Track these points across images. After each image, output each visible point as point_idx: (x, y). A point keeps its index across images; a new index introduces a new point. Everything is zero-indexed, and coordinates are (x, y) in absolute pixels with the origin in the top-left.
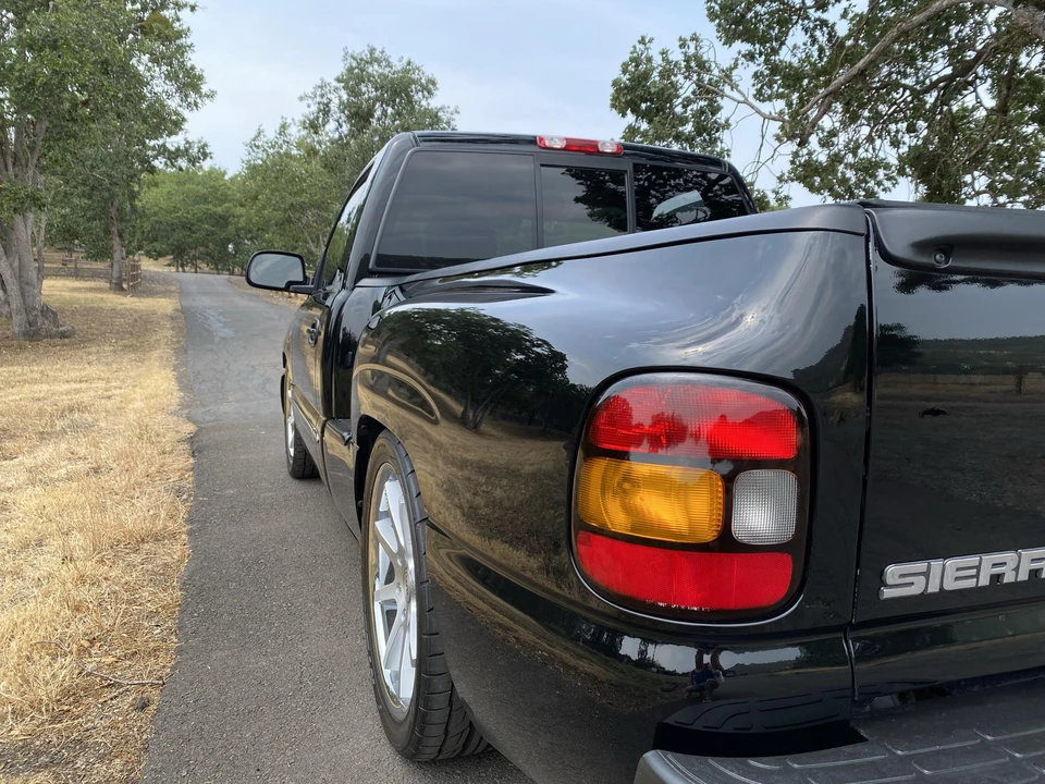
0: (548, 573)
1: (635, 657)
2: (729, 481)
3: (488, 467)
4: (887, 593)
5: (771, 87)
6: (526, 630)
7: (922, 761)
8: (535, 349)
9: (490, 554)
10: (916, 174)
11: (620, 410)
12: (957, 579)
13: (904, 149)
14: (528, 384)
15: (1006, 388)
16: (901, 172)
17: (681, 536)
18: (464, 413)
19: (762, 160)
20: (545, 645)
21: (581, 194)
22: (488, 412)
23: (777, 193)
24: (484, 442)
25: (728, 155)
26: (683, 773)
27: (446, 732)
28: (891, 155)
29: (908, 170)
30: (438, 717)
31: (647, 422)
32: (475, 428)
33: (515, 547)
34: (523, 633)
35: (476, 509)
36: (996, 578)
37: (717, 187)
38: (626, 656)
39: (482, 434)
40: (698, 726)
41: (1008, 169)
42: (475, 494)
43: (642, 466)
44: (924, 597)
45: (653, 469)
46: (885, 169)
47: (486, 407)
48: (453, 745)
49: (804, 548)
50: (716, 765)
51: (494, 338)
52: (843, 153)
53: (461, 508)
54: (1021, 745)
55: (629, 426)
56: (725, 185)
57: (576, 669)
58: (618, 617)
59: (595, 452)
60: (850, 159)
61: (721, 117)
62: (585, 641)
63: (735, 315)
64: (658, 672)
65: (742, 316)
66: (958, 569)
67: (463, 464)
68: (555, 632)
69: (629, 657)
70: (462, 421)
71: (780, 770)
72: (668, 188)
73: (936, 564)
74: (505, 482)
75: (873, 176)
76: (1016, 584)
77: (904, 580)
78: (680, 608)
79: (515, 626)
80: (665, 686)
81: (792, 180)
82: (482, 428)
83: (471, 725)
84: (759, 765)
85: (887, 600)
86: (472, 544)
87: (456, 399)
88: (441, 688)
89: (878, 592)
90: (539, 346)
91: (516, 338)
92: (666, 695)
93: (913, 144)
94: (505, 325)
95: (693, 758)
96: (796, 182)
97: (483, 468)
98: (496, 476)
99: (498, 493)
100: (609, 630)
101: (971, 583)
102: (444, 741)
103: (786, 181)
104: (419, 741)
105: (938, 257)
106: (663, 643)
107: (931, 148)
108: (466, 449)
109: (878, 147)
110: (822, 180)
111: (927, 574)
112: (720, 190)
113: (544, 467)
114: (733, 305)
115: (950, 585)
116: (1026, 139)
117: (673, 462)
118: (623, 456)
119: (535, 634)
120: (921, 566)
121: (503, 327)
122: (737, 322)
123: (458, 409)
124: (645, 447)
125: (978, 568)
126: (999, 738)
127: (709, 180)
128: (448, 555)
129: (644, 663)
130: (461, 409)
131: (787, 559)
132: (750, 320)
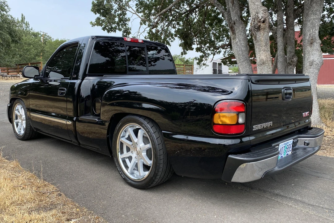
2: (238, 115)
4: (254, 130)
5: (141, 9)
13: (176, 29)
16: (176, 36)
25: (130, 29)
26: (236, 156)
36: (263, 127)
44: (257, 130)
49: (246, 124)
50: (239, 155)
61: (127, 17)
66: (260, 126)
73: (258, 125)
76: (265, 128)
77: (255, 128)
78: (232, 134)
84: (243, 154)
101: (261, 128)
105: (257, 82)
115: (259, 128)
126: (266, 149)
131: (244, 125)
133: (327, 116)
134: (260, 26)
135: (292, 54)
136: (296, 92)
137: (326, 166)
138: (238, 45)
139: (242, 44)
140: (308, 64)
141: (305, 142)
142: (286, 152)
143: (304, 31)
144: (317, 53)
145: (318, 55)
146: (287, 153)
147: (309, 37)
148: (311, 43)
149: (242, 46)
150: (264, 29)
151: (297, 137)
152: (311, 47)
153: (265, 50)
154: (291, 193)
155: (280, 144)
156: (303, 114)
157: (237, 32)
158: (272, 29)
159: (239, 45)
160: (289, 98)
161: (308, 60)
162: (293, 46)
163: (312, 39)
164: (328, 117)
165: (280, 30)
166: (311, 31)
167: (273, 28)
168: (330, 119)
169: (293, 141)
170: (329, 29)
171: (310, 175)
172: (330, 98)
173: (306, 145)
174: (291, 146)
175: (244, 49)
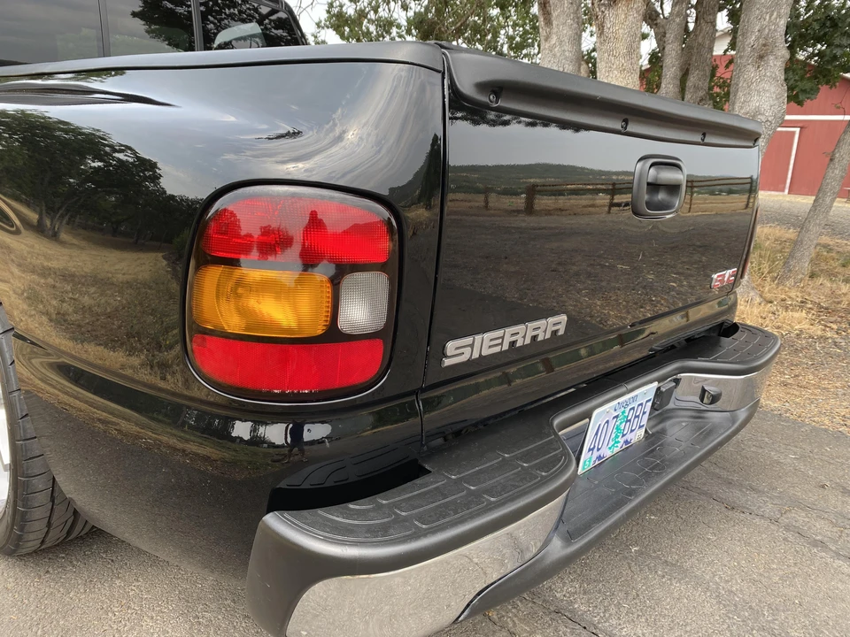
0: (152, 367)
1: (247, 437)
2: (335, 282)
3: (73, 276)
4: (447, 362)
6: (127, 422)
7: (469, 480)
8: (116, 155)
9: (84, 356)
10: (419, 35)
11: (228, 222)
12: (490, 347)
13: (411, 14)
14: (110, 193)
15: (477, 204)
16: (409, 32)
17: (289, 330)
18: (40, 221)
19: (303, 6)
20: (150, 434)
21: (138, 9)
22: (64, 222)
23: (316, 37)
24: (66, 251)
26: (300, 527)
27: (49, 525)
28: (401, 17)
29: (413, 31)
30: (39, 514)
31: (256, 233)
32: (54, 236)
33: (113, 349)
34: (124, 425)
35: (63, 315)
36: (513, 344)
37: (267, 21)
38: (238, 437)
39: (63, 243)
40: (306, 486)
41: (480, 41)
42: (63, 301)
43: (253, 271)
44: (470, 362)
45: (264, 274)
46: (397, 28)
47: (62, 216)
48: (56, 534)
49: (392, 334)
50: (325, 515)
51: (65, 143)
52: (367, 9)
53: (47, 314)
54: (527, 457)
55: (239, 236)
56: (273, 21)
57: (184, 451)
58: (229, 405)
59: (207, 260)
60: (372, 15)
62: (190, 427)
63: (337, 131)
64: (268, 447)
65: (344, 132)
66: (491, 340)
67: (45, 272)
68: (159, 421)
69: (241, 438)
70: (39, 229)
71: (373, 508)
72: (224, 16)
73: (478, 338)
74: (92, 290)
75: (389, 33)
76: (524, 346)
77: (458, 351)
78: (293, 392)
79: (114, 419)
80: (276, 458)
81: (328, 28)
82: (61, 237)
83: (75, 513)
84: (358, 507)
85: (447, 367)
86: (62, 348)
87: (28, 205)
88: (41, 487)
89: (441, 361)
90: (120, 151)
91: (91, 143)
92: (277, 464)
93: (417, 10)
94: (77, 128)
95: (305, 513)
96: (331, 30)
97: (67, 277)
98: (83, 284)
99: (86, 300)
100: (218, 416)
101: (497, 349)
102: (47, 533)
103: (323, 28)
104: (20, 538)
105: (491, 97)
106: (273, 423)
107: (430, 16)
108: (48, 258)
109: (392, 9)
110: (351, 31)
111: (472, 346)
112: (270, 24)
113: (140, 277)
114: (334, 120)
115: (485, 352)
116: (491, 19)
117: (283, 268)
118: (233, 263)
119: (137, 425)
120: (468, 340)
121: (76, 131)
122: (340, 138)
123: (33, 216)
124: (255, 253)
125: (503, 338)
126: (512, 455)
127: (260, 14)
128: (41, 363)
129: (256, 441)
130: (37, 216)
131: (379, 343)
132: (351, 136)
133: (766, 271)
135: (701, 93)
136: (699, 193)
137: (760, 451)
138: (555, 55)
139: (567, 54)
141: (704, 391)
142: (623, 435)
143: (743, 21)
144: (773, 90)
145: (774, 96)
146: (625, 438)
147: (758, 39)
148: (761, 57)
149: (566, 58)
151: (676, 369)
152: (758, 67)
153: (624, 70)
154: (619, 605)
155: (595, 413)
156: (715, 276)
157: (555, 14)
158: (656, 24)
159: (558, 55)
160: (664, 206)
161: (742, 108)
162: (704, 70)
163: (764, 45)
164: (769, 273)
165: (678, 20)
166: (765, 20)
167: (658, 21)
168: (774, 279)
169: (659, 389)
170: (815, 21)
171: (705, 493)
172: (773, 223)
173: (705, 400)
174: (648, 409)
175: (571, 68)
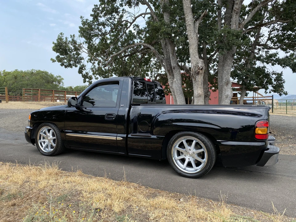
134: (199, 72)
138: (176, 83)
139: (179, 83)
140: (225, 97)
148: (227, 84)
150: (201, 74)
157: (175, 74)
161: (224, 94)
